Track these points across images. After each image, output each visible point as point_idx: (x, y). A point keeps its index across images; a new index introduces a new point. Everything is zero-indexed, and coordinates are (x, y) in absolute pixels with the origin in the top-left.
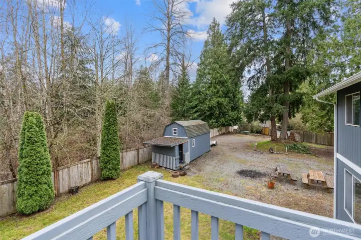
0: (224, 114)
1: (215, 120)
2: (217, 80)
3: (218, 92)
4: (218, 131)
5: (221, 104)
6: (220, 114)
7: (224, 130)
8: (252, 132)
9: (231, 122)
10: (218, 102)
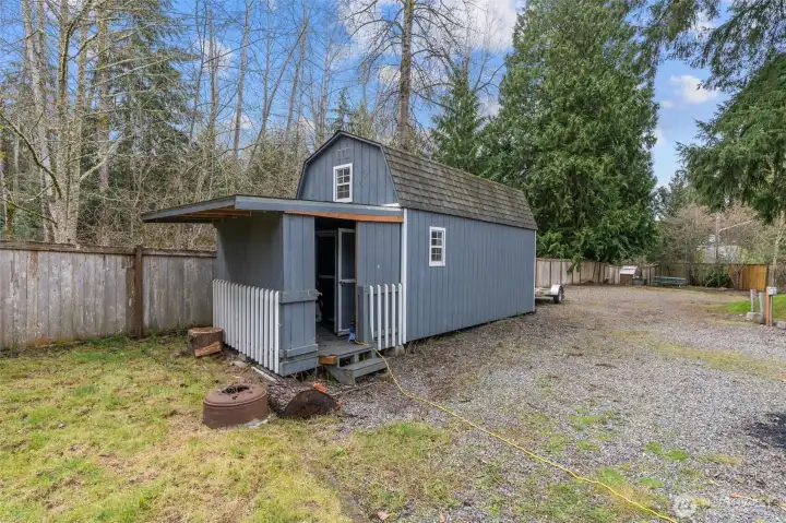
0: (593, 215)
1: (558, 235)
2: (571, 98)
3: (572, 138)
4: (570, 271)
5: (584, 177)
6: (576, 216)
7: (588, 270)
8: (693, 282)
9: (615, 242)
10: (571, 171)
